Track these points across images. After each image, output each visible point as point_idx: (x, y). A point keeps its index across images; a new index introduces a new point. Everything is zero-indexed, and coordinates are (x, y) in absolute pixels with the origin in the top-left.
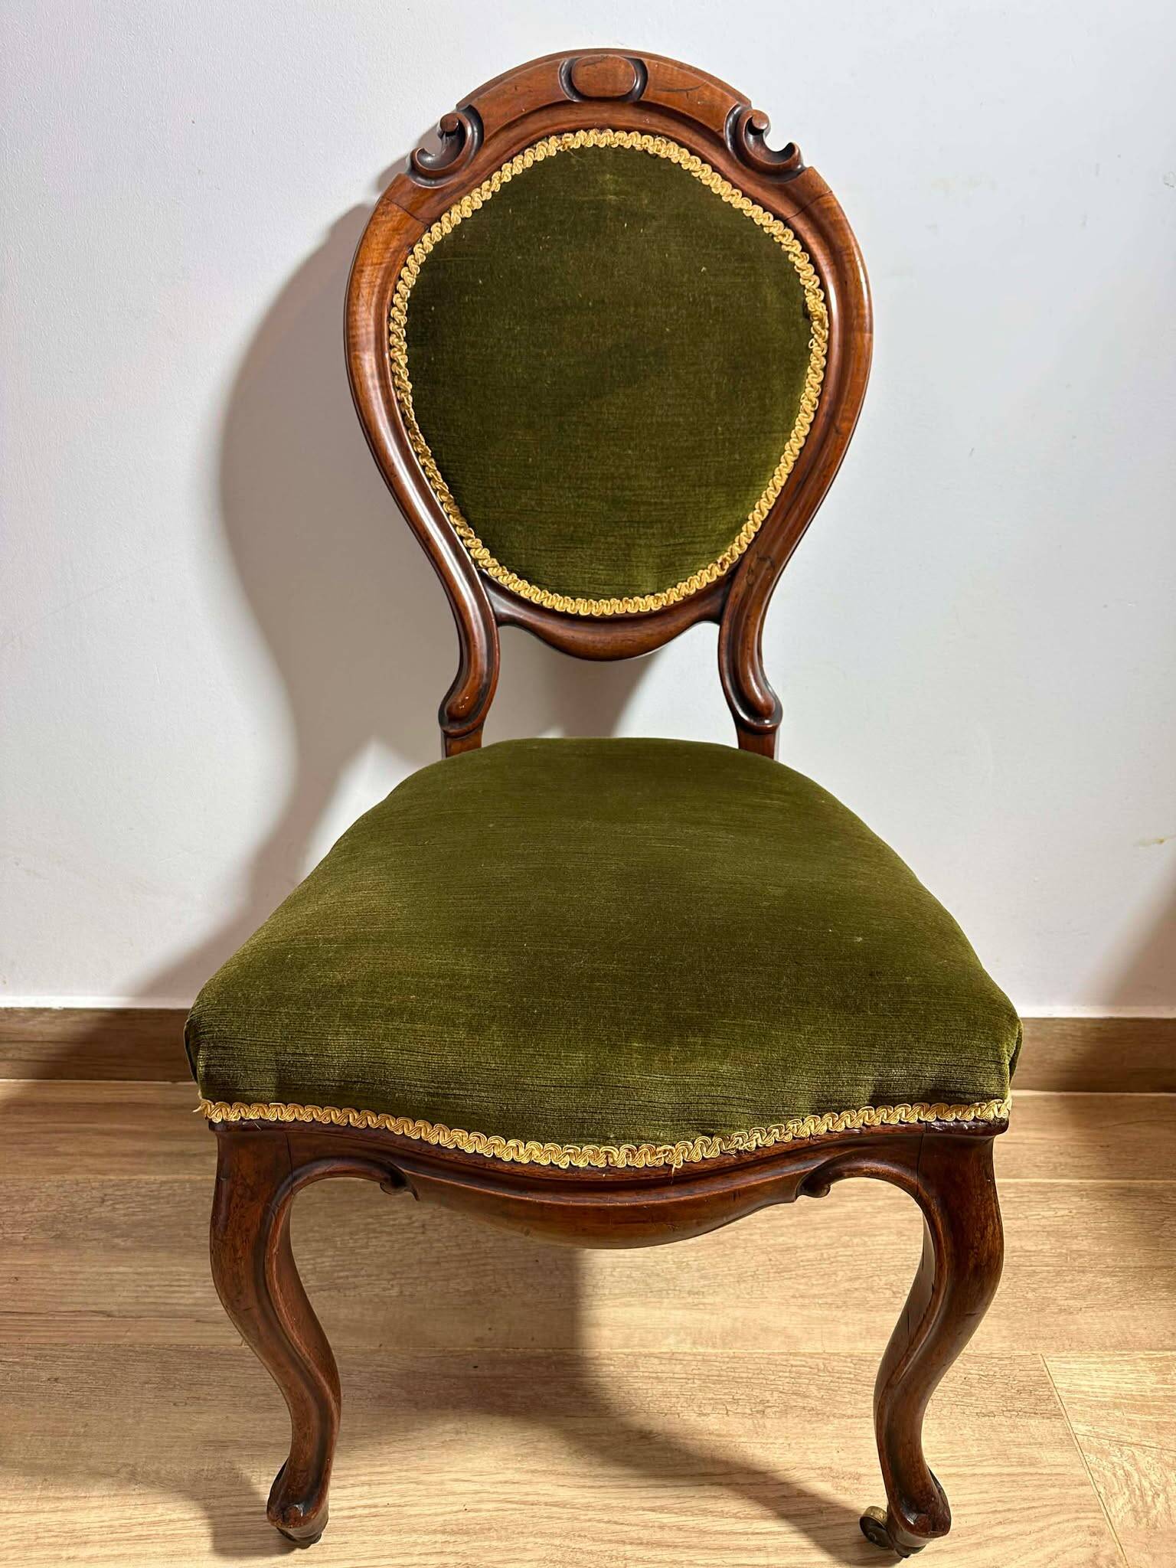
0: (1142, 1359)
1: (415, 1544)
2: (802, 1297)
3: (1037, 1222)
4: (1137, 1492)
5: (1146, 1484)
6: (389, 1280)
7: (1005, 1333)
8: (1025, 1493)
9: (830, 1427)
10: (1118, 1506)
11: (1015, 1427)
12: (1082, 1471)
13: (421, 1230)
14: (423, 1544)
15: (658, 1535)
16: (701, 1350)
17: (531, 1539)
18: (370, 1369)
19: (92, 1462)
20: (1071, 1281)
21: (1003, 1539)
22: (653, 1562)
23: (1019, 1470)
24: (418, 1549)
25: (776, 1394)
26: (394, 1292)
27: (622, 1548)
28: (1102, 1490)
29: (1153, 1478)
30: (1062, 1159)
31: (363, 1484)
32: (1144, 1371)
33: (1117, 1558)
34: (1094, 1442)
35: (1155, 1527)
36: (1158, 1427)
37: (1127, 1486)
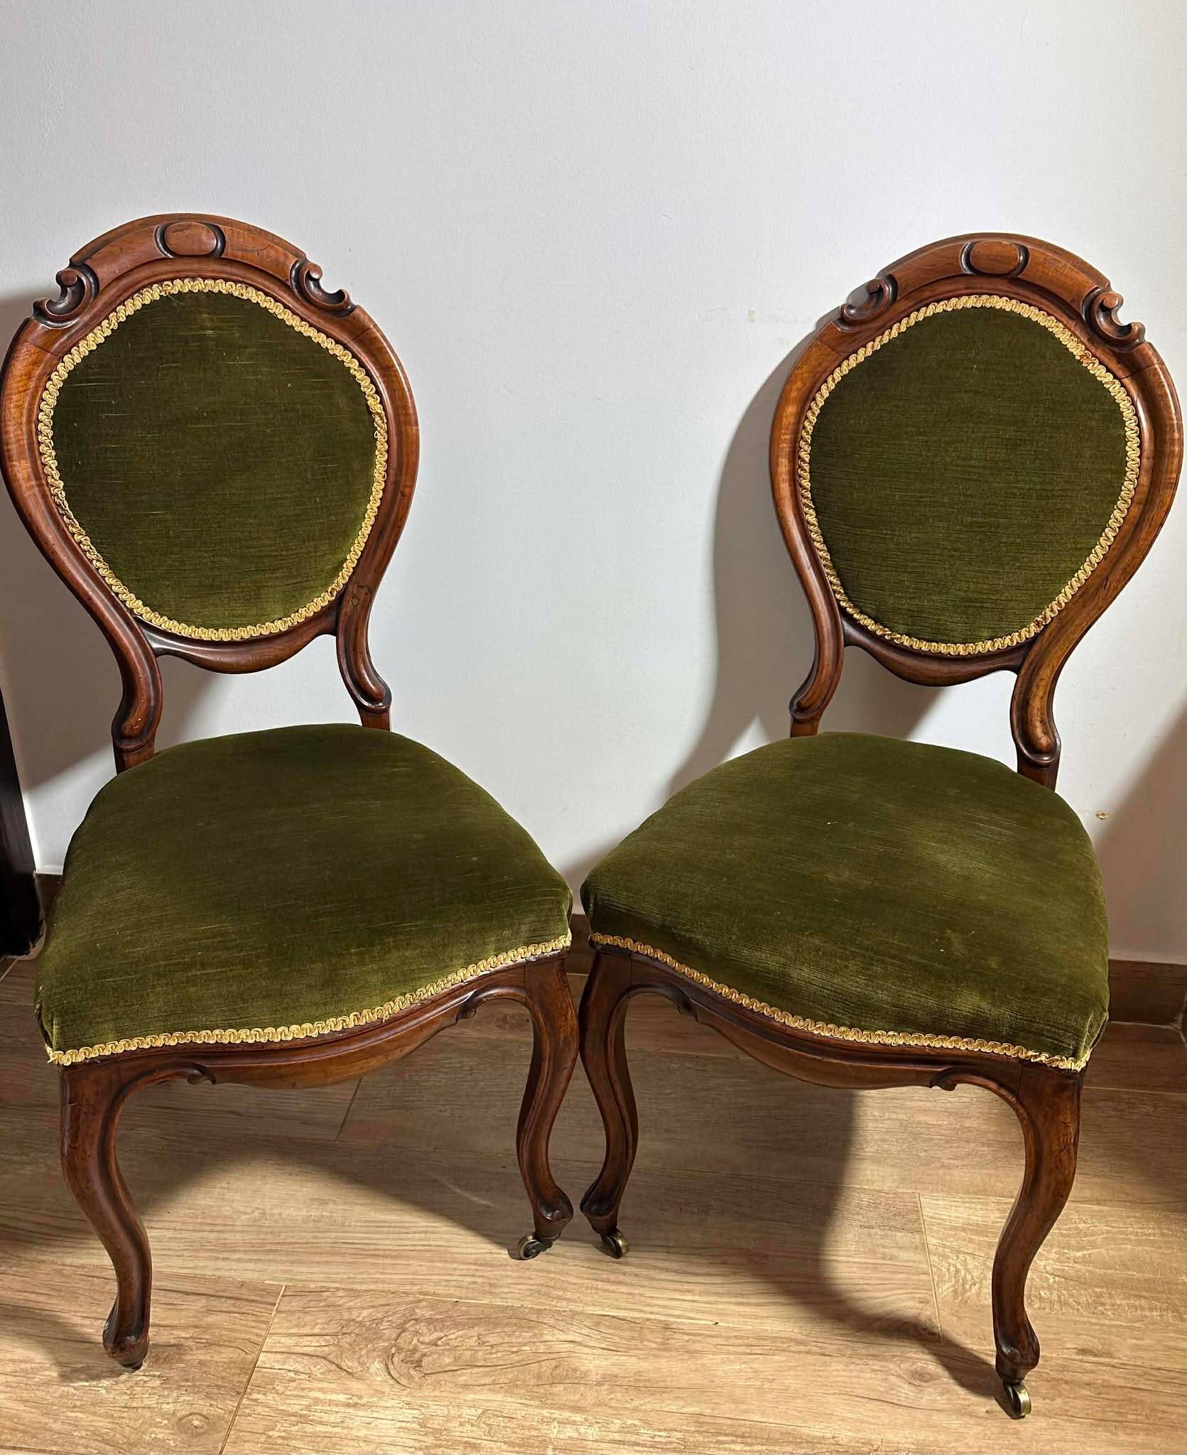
0: (993, 1202)
1: (456, 1269)
3: (943, 1105)
4: (961, 1281)
5: (969, 1277)
7: (896, 1177)
8: (881, 1275)
9: (753, 1225)
10: (945, 1288)
11: (886, 1235)
12: (926, 1266)
13: (469, 1072)
14: (461, 1270)
17: (534, 1273)
18: (427, 1163)
19: (235, 1205)
20: (956, 1147)
23: (881, 1261)
24: (458, 1272)
25: (718, 1202)
26: (448, 1113)
27: (595, 1283)
28: (936, 1278)
29: (975, 1274)
31: (421, 1232)
32: (992, 1210)
33: (934, 1317)
34: (940, 1250)
35: (966, 1302)
36: (990, 1245)
37: (956, 1278)
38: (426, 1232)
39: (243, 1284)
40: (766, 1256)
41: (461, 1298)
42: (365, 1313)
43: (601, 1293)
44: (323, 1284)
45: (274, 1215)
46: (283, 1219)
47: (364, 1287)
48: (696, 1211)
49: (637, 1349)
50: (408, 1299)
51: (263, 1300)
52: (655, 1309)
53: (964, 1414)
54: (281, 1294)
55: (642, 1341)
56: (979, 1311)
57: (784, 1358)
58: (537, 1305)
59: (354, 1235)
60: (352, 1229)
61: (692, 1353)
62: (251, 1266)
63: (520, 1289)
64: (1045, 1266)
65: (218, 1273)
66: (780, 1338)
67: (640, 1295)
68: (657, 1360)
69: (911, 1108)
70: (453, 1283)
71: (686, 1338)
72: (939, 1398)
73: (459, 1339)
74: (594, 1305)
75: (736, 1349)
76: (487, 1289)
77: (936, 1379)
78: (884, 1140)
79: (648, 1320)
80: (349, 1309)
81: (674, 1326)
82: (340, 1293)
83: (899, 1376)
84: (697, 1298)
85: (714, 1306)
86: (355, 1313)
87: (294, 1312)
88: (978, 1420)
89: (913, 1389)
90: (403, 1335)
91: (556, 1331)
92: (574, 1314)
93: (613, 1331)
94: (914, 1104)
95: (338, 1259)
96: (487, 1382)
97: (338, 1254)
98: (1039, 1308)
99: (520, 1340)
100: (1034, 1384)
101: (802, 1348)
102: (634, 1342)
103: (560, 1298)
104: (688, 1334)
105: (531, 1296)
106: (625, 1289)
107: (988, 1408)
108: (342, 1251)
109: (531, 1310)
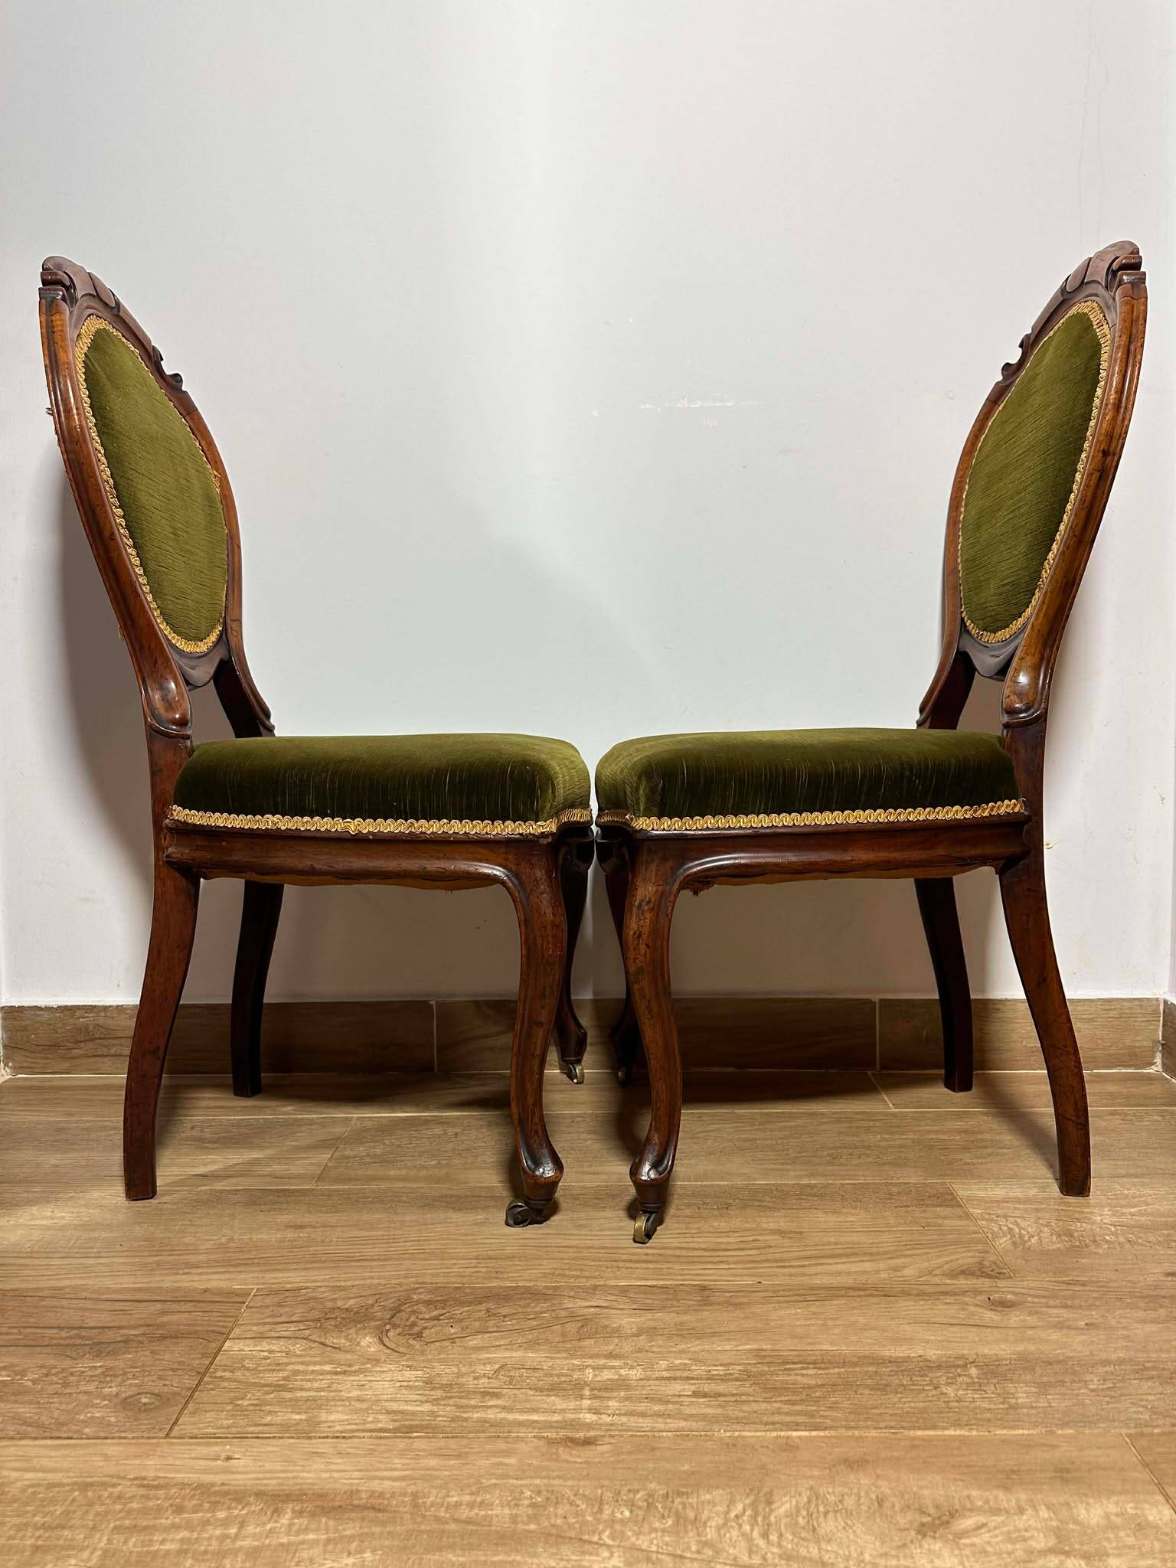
0: (1027, 1183)
1: (455, 1264)
2: (759, 1160)
4: (1017, 1236)
5: (1024, 1231)
6: (429, 1158)
7: (920, 1174)
8: (930, 1237)
10: (1001, 1242)
11: (924, 1211)
12: (976, 1228)
15: (644, 1258)
17: (546, 1261)
18: (415, 1195)
19: (197, 1235)
21: (910, 1256)
23: (926, 1228)
24: (456, 1266)
25: (737, 1201)
27: (615, 1264)
28: (990, 1235)
29: (1030, 1230)
30: (975, 1100)
31: (413, 1241)
32: (1030, 1188)
33: (998, 1261)
34: (987, 1217)
35: (1029, 1249)
36: (1037, 1210)
37: (1010, 1233)
38: (419, 1241)
39: (206, 1291)
40: (801, 1233)
41: (464, 1284)
42: (352, 1302)
43: (623, 1270)
44: (302, 1284)
45: (242, 1239)
46: (255, 1241)
47: (349, 1283)
48: (715, 1208)
49: (675, 1307)
50: (401, 1289)
51: (232, 1300)
52: (687, 1277)
53: (1062, 1328)
54: (252, 1294)
55: (678, 1301)
56: (1046, 1254)
57: (844, 1302)
58: (552, 1283)
59: (338, 1247)
61: (738, 1306)
62: (217, 1276)
63: (531, 1274)
65: (176, 1285)
66: (833, 1287)
68: (699, 1313)
69: (918, 1131)
70: (453, 1274)
71: (728, 1295)
72: (1028, 1318)
73: (464, 1314)
74: (617, 1279)
75: (787, 1299)
76: (493, 1275)
77: (1019, 1305)
78: (899, 1152)
79: (681, 1285)
80: (334, 1300)
81: (712, 1287)
82: (323, 1289)
83: (977, 1305)
84: (733, 1266)
85: (754, 1271)
86: (339, 1304)
87: (267, 1307)
88: (1080, 1331)
89: (998, 1313)
90: (398, 1315)
91: (578, 1300)
92: (595, 1287)
93: (643, 1296)
94: (922, 1128)
95: (317, 1265)
96: (502, 1343)
97: (320, 1262)
98: (1109, 1248)
99: (537, 1309)
101: (862, 1293)
102: (670, 1302)
103: (577, 1277)
104: (729, 1292)
105: (544, 1277)
106: (651, 1266)
107: (1087, 1321)
108: (323, 1259)
109: (544, 1287)
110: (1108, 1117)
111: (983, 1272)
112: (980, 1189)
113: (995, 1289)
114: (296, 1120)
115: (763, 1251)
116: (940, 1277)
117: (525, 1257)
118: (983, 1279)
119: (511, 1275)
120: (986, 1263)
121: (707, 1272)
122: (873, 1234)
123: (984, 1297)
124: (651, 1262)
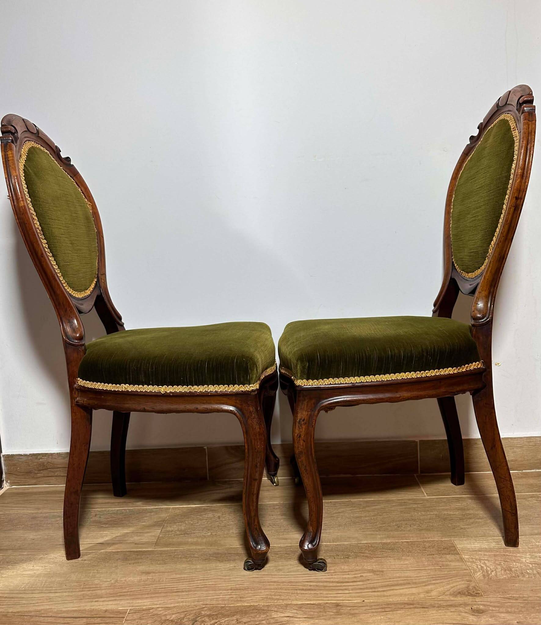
0: (491, 539)
1: (221, 593)
2: (363, 529)
3: (454, 507)
4: (485, 571)
5: (489, 569)
6: (207, 531)
7: (439, 535)
8: (444, 573)
9: (373, 560)
10: (478, 574)
11: (441, 557)
12: (466, 567)
13: (218, 518)
14: (224, 593)
15: (309, 587)
16: (325, 544)
18: (201, 553)
19: (101, 578)
20: (465, 521)
21: (434, 584)
22: (307, 594)
23: (442, 567)
24: (222, 594)
25: (353, 553)
26: (209, 534)
28: (472, 571)
29: (491, 568)
30: (465, 490)
31: (201, 580)
32: (491, 542)
33: (476, 586)
34: (471, 560)
35: (491, 579)
36: (495, 556)
37: (482, 570)
38: (204, 580)
39: (106, 611)
40: (383, 571)
41: (225, 604)
42: (174, 616)
43: (300, 595)
44: (150, 606)
45: (122, 580)
46: (127, 582)
47: (172, 605)
48: (342, 557)
49: (324, 616)
50: (196, 608)
51: (118, 616)
52: (330, 598)
54: (128, 613)
55: (325, 612)
56: (499, 582)
57: (403, 612)
58: (266, 603)
59: (166, 585)
60: (164, 582)
61: (354, 615)
62: (110, 603)
63: (257, 598)
64: (525, 561)
65: (92, 608)
66: (398, 603)
67: (321, 594)
68: (336, 619)
69: (439, 510)
70: (220, 599)
71: (349, 608)
72: (490, 619)
73: (226, 622)
74: (297, 600)
75: (376, 610)
76: (239, 599)
77: (486, 612)
78: (429, 522)
79: (327, 603)
80: (166, 615)
81: (341, 604)
82: (160, 609)
83: (466, 612)
84: (351, 592)
85: (361, 594)
86: (168, 617)
87: (135, 620)
89: (476, 617)
90: (195, 623)
91: (279, 613)
92: (287, 605)
93: (309, 610)
94: (440, 508)
95: (157, 595)
98: (529, 577)
99: (260, 619)
100: (537, 608)
101: (412, 606)
102: (322, 613)
103: (278, 599)
104: (350, 607)
105: (263, 600)
106: (312, 592)
107: (517, 621)
108: (160, 591)
109: (264, 606)
110: (530, 499)
111: (469, 593)
112: (468, 544)
113: (475, 603)
114: (143, 510)
115: (365, 583)
116: (449, 596)
117: (254, 588)
118: (469, 597)
119: (247, 599)
120: (471, 587)
121: (339, 595)
122: (417, 571)
123: (469, 608)
124: (312, 590)
